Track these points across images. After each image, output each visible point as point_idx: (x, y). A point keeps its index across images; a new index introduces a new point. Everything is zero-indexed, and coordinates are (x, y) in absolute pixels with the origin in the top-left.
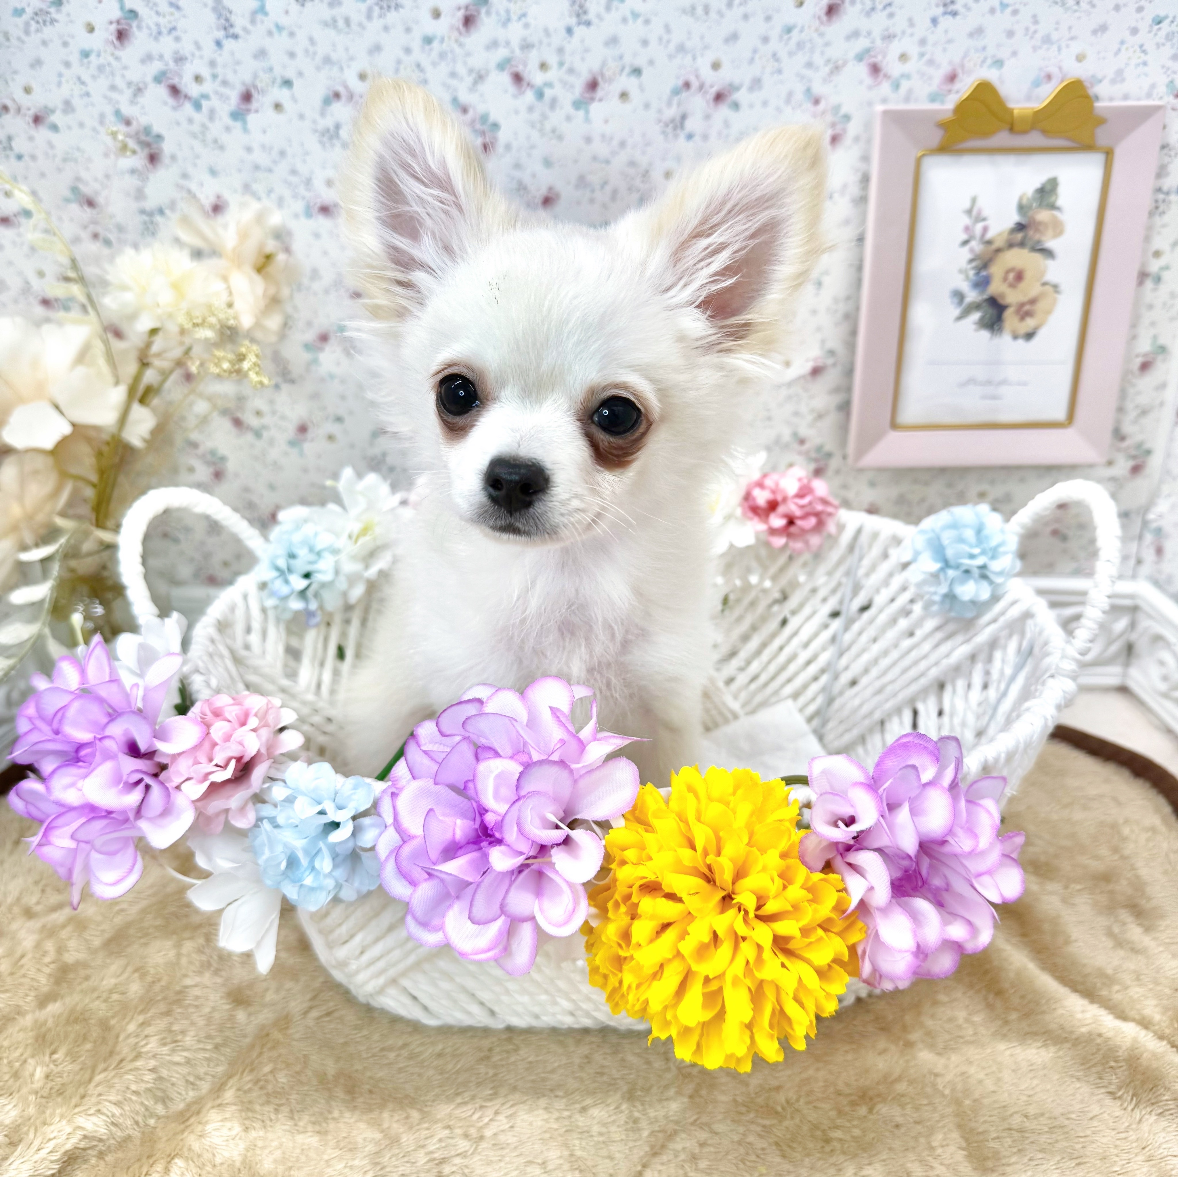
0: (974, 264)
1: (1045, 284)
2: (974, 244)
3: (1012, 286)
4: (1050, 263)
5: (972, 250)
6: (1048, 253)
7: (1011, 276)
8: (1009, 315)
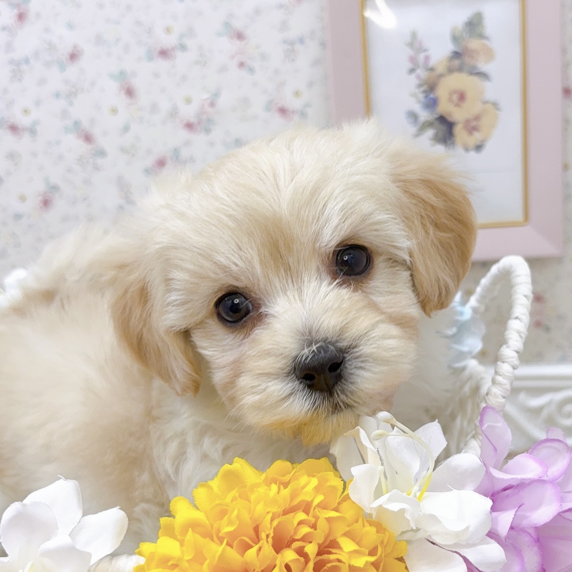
0: (422, 89)
1: (486, 102)
2: (419, 71)
3: (457, 105)
4: (487, 84)
5: (418, 77)
6: (483, 75)
7: (455, 97)
8: (458, 130)
